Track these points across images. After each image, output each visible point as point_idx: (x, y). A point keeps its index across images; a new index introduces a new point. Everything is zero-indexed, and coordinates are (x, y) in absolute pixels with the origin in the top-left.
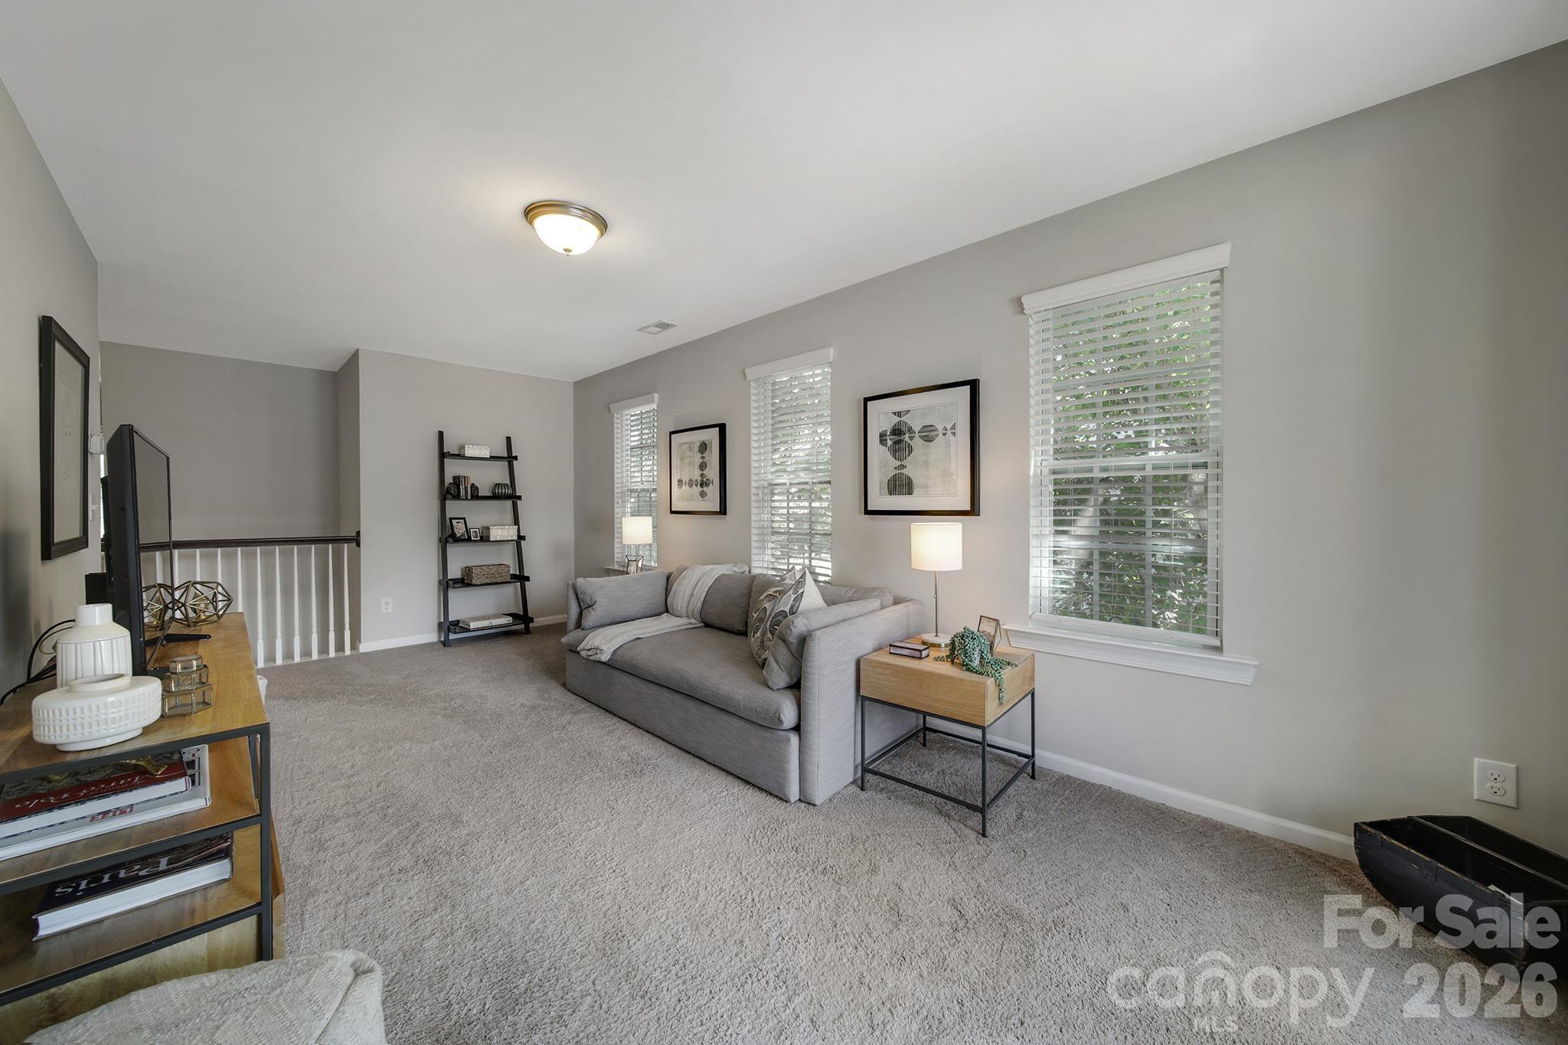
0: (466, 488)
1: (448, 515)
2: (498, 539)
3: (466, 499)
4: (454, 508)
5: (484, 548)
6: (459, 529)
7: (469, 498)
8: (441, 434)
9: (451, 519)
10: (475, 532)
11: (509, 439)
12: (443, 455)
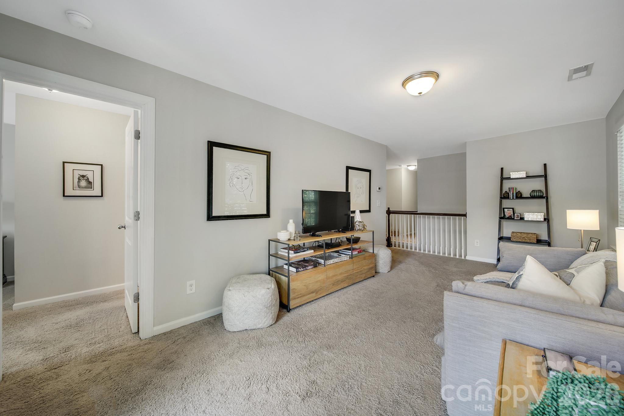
0: (513, 193)
1: (504, 206)
2: (530, 219)
3: (513, 198)
4: (506, 203)
5: (521, 223)
6: (508, 213)
7: (515, 198)
8: (502, 169)
9: (504, 209)
10: (518, 215)
11: (545, 165)
12: (502, 179)
